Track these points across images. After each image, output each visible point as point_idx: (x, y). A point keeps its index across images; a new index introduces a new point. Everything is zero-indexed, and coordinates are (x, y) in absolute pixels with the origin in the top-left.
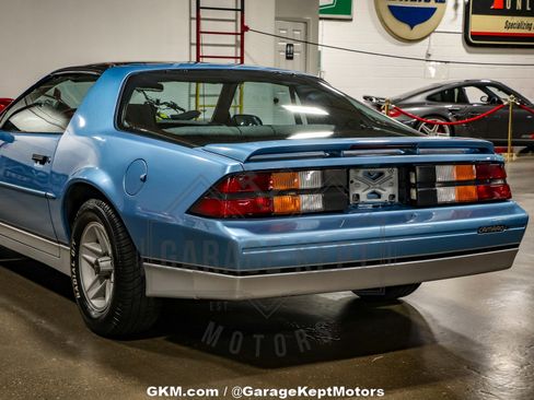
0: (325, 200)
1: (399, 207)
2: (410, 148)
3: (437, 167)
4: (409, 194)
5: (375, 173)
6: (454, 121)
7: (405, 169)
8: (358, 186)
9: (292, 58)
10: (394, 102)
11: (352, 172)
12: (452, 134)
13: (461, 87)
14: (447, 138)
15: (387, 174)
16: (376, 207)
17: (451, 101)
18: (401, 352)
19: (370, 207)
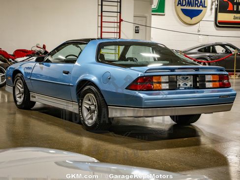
0: (169, 86)
1: (193, 88)
2: (197, 69)
3: (206, 76)
4: (196, 84)
5: (185, 77)
6: (210, 61)
7: (195, 76)
8: (180, 81)
11: (178, 77)
13: (213, 46)
17: (209, 52)
19: (183, 88)
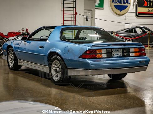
0: (107, 55)
1: (122, 57)
2: (125, 45)
3: (130, 49)
4: (124, 54)
5: (117, 50)
6: (133, 38)
8: (113, 52)
9: (88, 20)
10: (116, 33)
11: (112, 49)
12: (132, 42)
14: (131, 42)
15: (120, 50)
16: (117, 57)
18: (123, 88)
19: (116, 57)
